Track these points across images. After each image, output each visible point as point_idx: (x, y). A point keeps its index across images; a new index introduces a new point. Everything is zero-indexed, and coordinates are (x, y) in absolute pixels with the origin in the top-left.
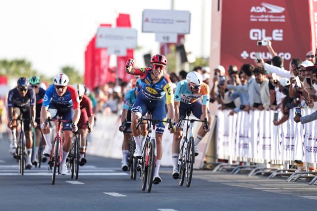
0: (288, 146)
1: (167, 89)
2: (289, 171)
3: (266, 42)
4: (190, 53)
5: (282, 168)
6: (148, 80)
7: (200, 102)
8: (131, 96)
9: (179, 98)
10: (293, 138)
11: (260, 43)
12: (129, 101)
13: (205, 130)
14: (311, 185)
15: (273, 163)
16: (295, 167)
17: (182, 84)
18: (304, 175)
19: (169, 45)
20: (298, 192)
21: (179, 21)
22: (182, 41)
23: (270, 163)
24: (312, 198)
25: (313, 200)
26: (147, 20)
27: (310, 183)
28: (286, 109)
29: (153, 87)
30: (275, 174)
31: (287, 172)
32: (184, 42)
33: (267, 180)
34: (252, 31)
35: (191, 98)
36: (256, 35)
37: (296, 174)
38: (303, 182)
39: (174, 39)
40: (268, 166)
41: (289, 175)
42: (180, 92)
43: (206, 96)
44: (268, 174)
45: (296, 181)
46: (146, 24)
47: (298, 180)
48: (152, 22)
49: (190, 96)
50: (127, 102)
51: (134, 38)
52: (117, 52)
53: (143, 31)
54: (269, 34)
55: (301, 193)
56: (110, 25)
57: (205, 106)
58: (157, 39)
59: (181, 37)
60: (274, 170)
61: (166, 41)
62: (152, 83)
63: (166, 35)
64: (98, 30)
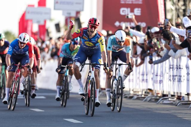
0: (143, 80)
1: (101, 41)
2: (144, 95)
3: (131, 16)
4: (83, 23)
5: (140, 93)
6: (85, 37)
7: (125, 51)
8: (66, 48)
9: (111, 48)
10: (147, 75)
11: (128, 17)
12: (64, 51)
13: (130, 71)
14: (158, 103)
15: (134, 90)
16: (148, 93)
17: (112, 39)
18: (153, 98)
19: (70, 18)
20: (149, 108)
21: (77, 3)
22: (79, 15)
23: (133, 90)
24: (158, 112)
25: (159, 113)
26: (57, 3)
27: (158, 102)
28: (143, 57)
29: (90, 41)
30: (136, 97)
31: (143, 96)
32: (80, 16)
33: (131, 101)
34: (122, 9)
35: (118, 48)
36: (124, 12)
37: (149, 97)
38: (153, 102)
39: (73, 14)
40: (132, 92)
41: (144, 98)
42: (111, 44)
43: (129, 47)
44: (131, 98)
45: (149, 101)
46: (56, 5)
47: (150, 101)
48: (60, 4)
49: (117, 47)
50: (63, 52)
51: (49, 13)
52: (38, 22)
53: (55, 9)
54: (132, 11)
55: (152, 109)
56: (33, 6)
57: (128, 54)
58: (63, 14)
59: (78, 13)
60: (135, 95)
61: (68, 16)
62: (88, 38)
63: (69, 12)
64: (27, 8)
